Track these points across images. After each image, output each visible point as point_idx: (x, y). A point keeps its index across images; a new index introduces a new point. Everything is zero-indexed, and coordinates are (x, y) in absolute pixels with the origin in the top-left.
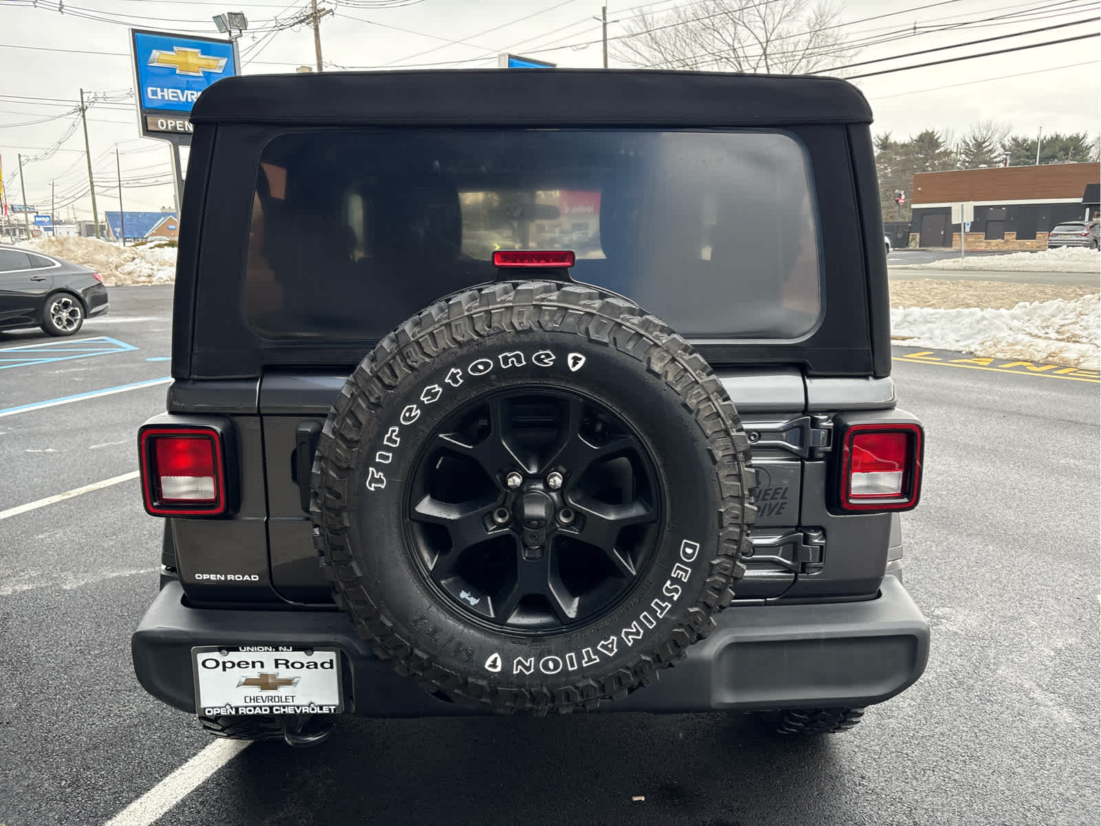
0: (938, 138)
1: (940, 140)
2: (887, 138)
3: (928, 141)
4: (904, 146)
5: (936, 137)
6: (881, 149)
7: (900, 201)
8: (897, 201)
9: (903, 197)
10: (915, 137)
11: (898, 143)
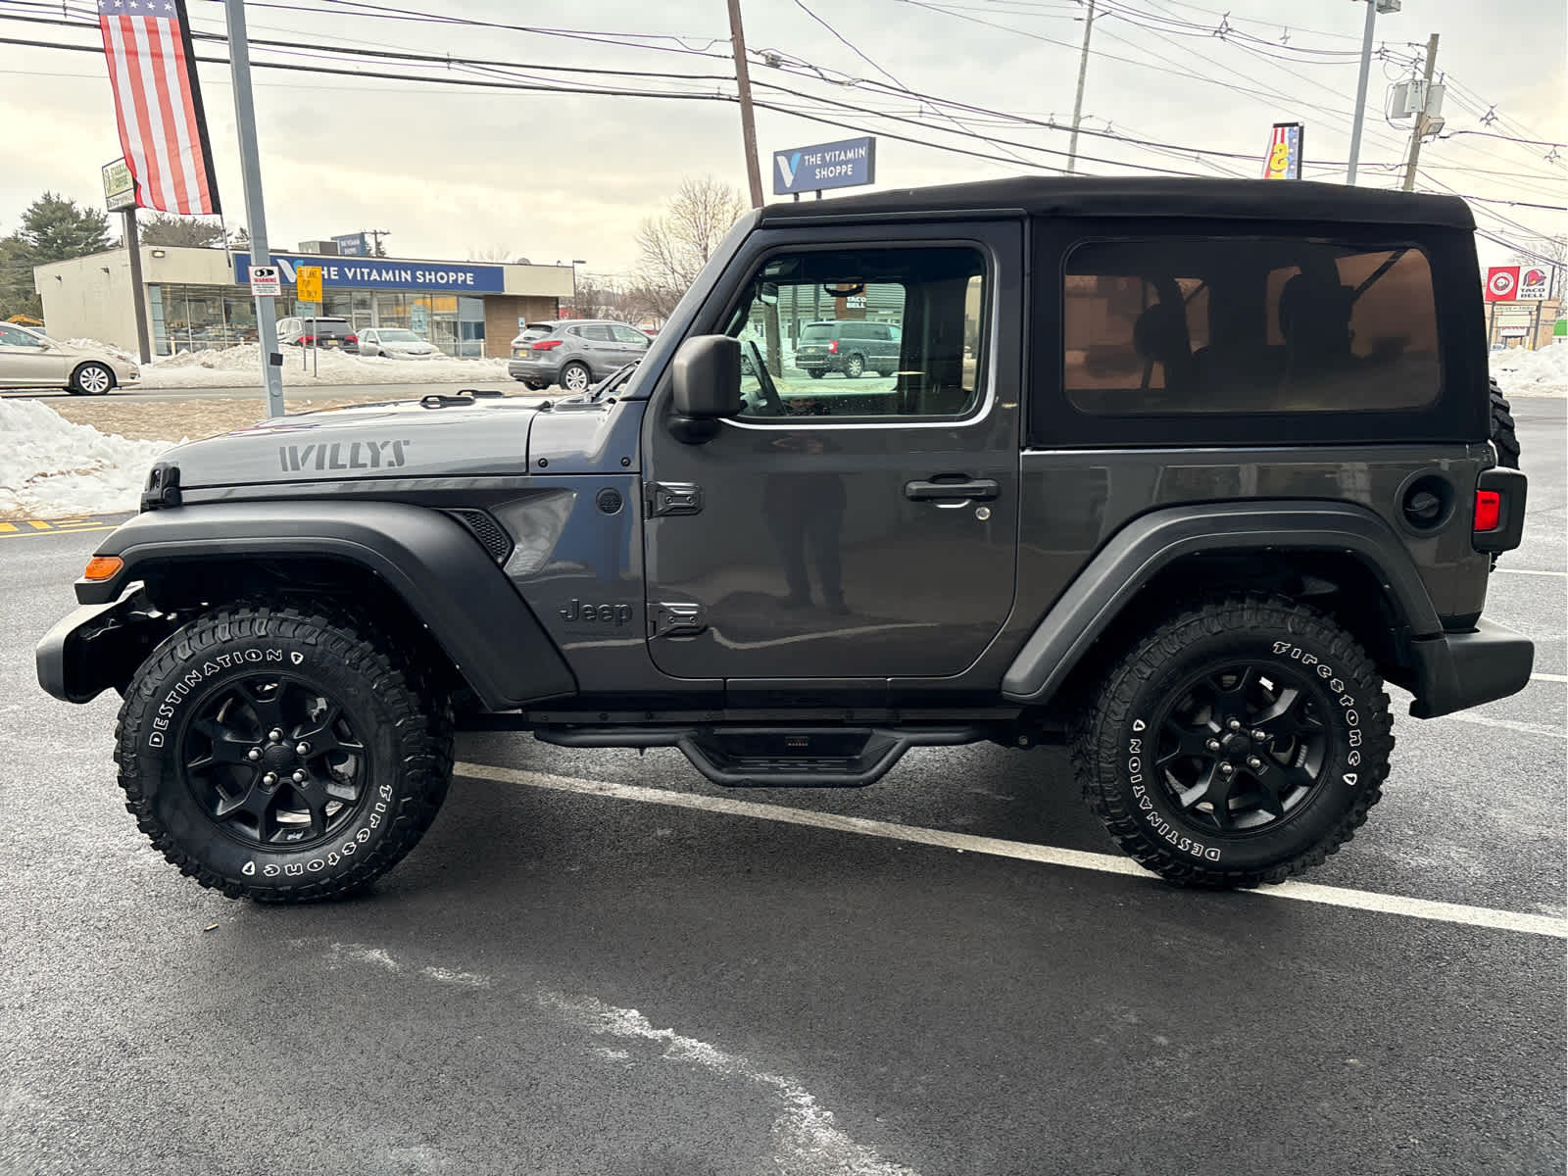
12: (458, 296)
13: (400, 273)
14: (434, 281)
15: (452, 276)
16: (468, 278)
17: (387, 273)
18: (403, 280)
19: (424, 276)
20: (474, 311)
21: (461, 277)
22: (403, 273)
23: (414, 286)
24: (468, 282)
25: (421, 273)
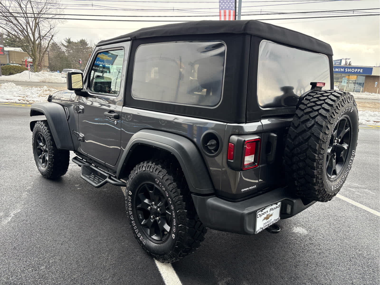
0: (87, 42)
1: (87, 43)
2: (69, 39)
3: (83, 43)
4: (76, 43)
5: (86, 42)
6: (68, 43)
7: (80, 62)
8: (79, 62)
9: (81, 61)
10: (79, 41)
11: (74, 42)
12: (357, 76)
13: (341, 69)
14: (350, 71)
15: (356, 70)
16: (361, 71)
17: (337, 69)
18: (341, 71)
19: (348, 70)
20: (362, 79)
21: (359, 70)
22: (342, 69)
23: (344, 72)
24: (361, 72)
25: (347, 69)
